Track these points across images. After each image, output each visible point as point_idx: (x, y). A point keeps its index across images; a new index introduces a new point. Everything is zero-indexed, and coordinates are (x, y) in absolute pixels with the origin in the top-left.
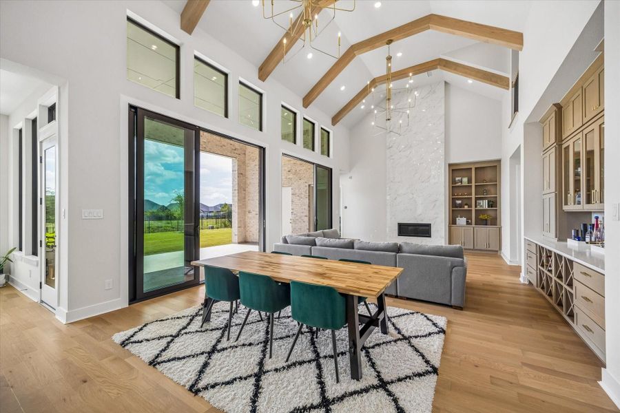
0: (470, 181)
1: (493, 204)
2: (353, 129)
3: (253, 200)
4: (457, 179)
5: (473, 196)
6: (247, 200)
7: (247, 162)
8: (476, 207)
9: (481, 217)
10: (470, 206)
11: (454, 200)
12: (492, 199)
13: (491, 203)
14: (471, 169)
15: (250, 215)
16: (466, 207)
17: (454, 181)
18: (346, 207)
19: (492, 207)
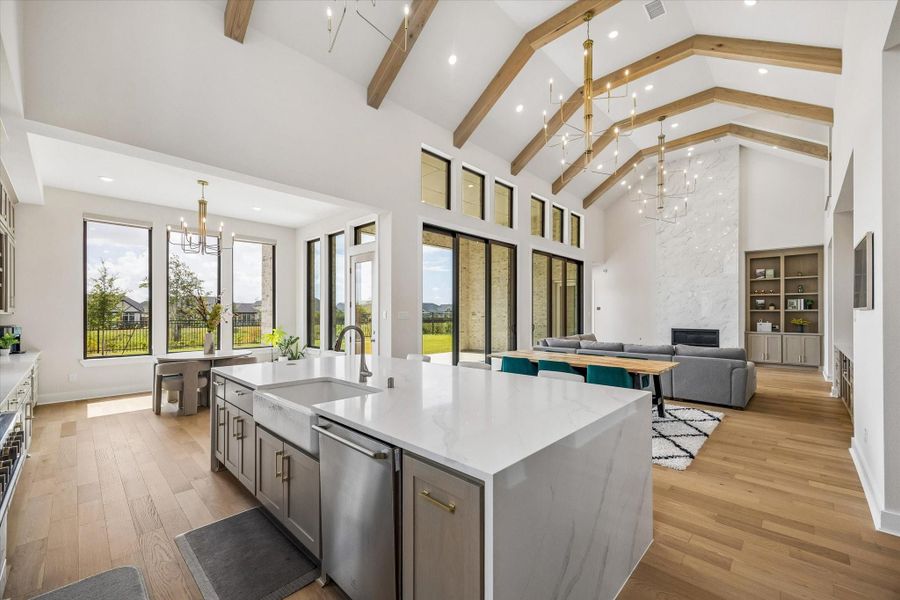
0: (777, 274)
1: (812, 304)
2: (607, 210)
3: (478, 299)
4: (758, 271)
5: (782, 294)
6: (470, 299)
7: (471, 253)
8: (786, 308)
9: (795, 321)
10: (777, 307)
11: (753, 299)
12: (811, 298)
13: (809, 303)
14: (779, 258)
15: (474, 318)
16: (772, 309)
17: (753, 274)
18: (599, 309)
19: (810, 308)
